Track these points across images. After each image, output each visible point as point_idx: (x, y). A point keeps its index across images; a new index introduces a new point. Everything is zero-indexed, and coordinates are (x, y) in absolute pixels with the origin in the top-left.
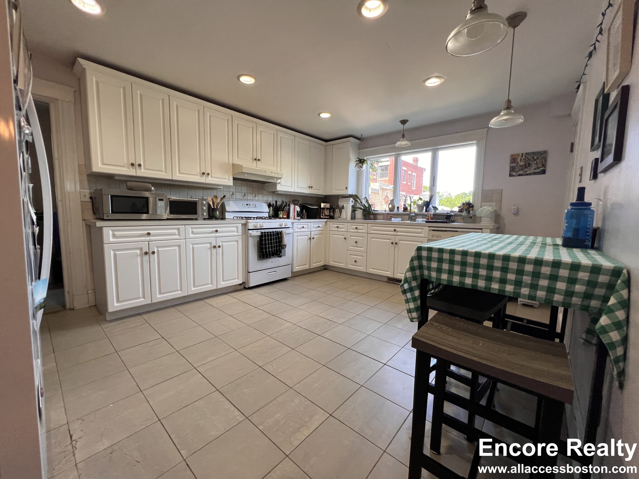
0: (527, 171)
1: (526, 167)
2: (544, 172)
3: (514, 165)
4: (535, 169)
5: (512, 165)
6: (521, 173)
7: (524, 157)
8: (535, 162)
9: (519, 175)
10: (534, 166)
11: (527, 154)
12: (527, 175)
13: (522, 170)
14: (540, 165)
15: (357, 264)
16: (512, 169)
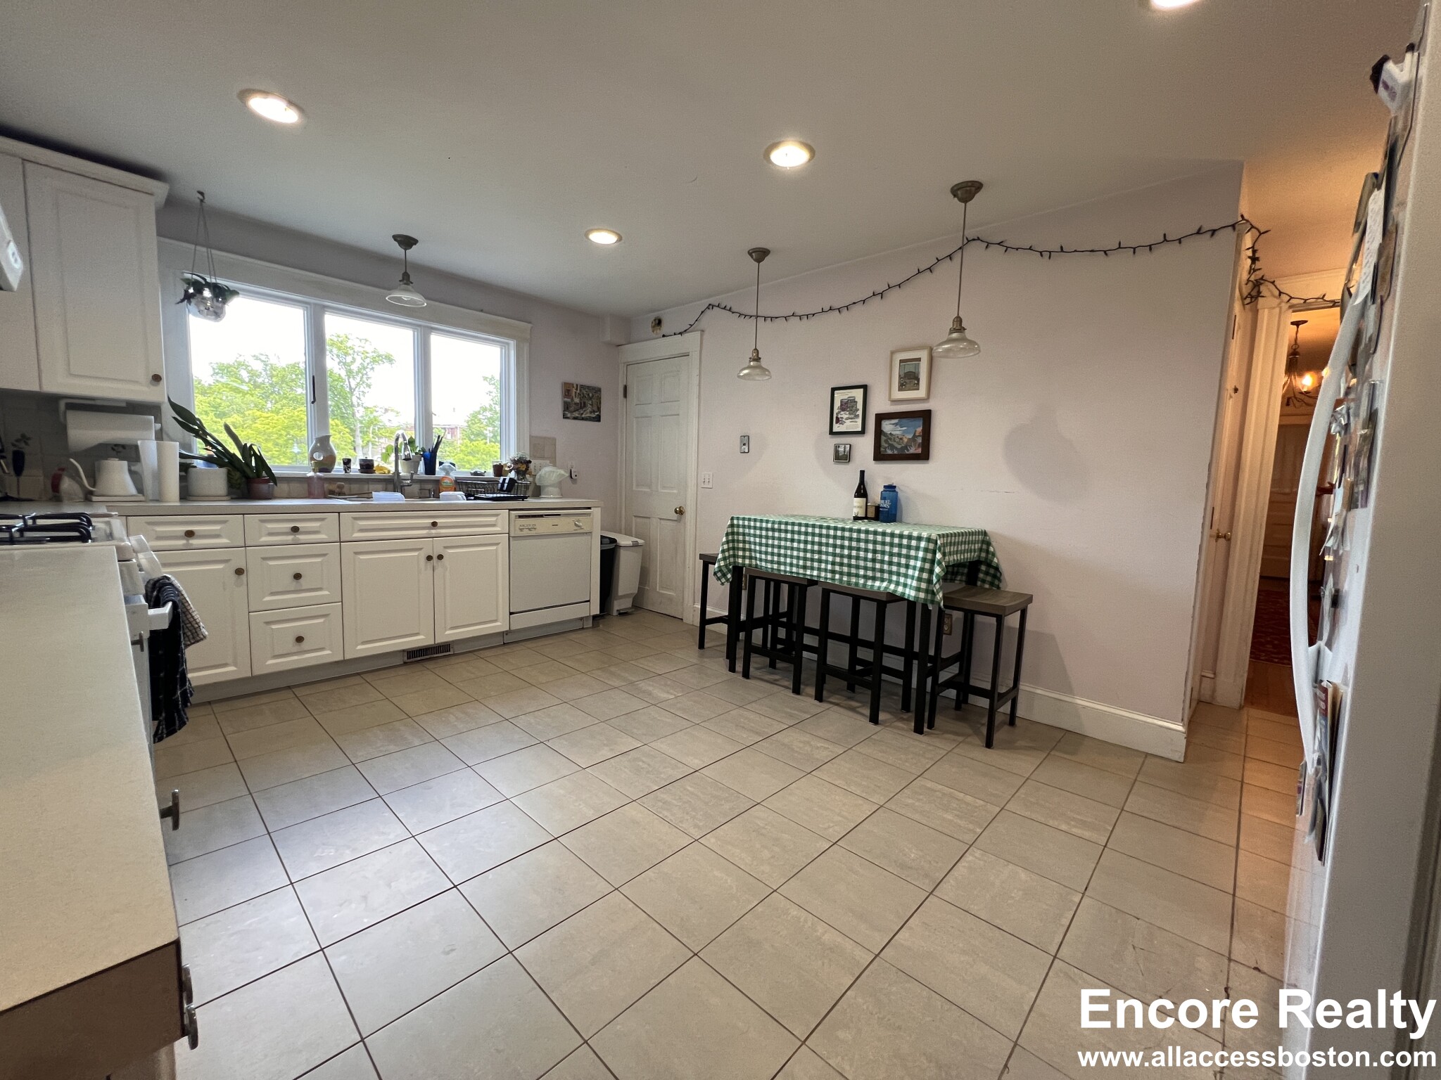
0: (582, 414)
1: (581, 408)
2: (598, 419)
3: (569, 400)
4: (591, 412)
5: (566, 399)
6: (576, 414)
7: (578, 391)
8: (590, 402)
9: (575, 418)
10: (589, 409)
11: (582, 386)
12: (583, 419)
13: (577, 410)
14: (595, 409)
15: (305, 645)
16: (566, 407)
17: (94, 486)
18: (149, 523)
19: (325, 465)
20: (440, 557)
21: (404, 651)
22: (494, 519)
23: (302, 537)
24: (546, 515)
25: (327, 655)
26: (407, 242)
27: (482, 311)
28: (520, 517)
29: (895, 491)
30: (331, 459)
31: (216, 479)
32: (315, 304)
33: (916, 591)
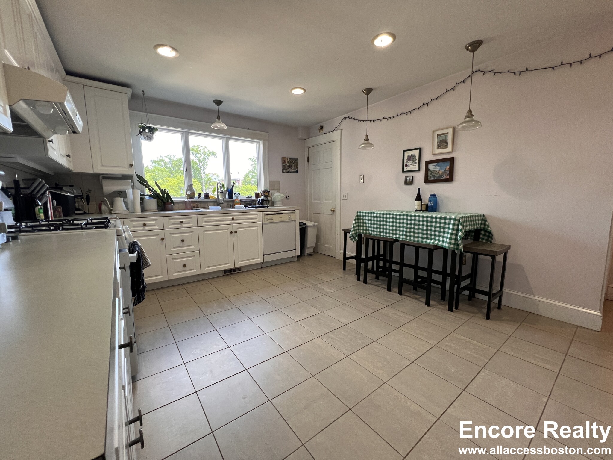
0: (290, 170)
1: (290, 168)
2: (297, 172)
3: (285, 164)
4: (294, 169)
5: (283, 164)
6: (288, 170)
7: (288, 160)
8: (293, 165)
9: (288, 172)
10: (293, 167)
11: (290, 158)
12: (291, 172)
13: (288, 169)
14: (296, 167)
15: (186, 268)
16: (284, 168)
17: (112, 207)
18: (131, 221)
19: (191, 197)
20: (236, 232)
21: (223, 270)
22: (256, 216)
23: (184, 225)
24: (277, 214)
25: (194, 272)
26: (218, 102)
27: (248, 129)
28: (267, 215)
29: (436, 197)
30: (193, 194)
31: (152, 204)
32: (185, 132)
33: (449, 244)
